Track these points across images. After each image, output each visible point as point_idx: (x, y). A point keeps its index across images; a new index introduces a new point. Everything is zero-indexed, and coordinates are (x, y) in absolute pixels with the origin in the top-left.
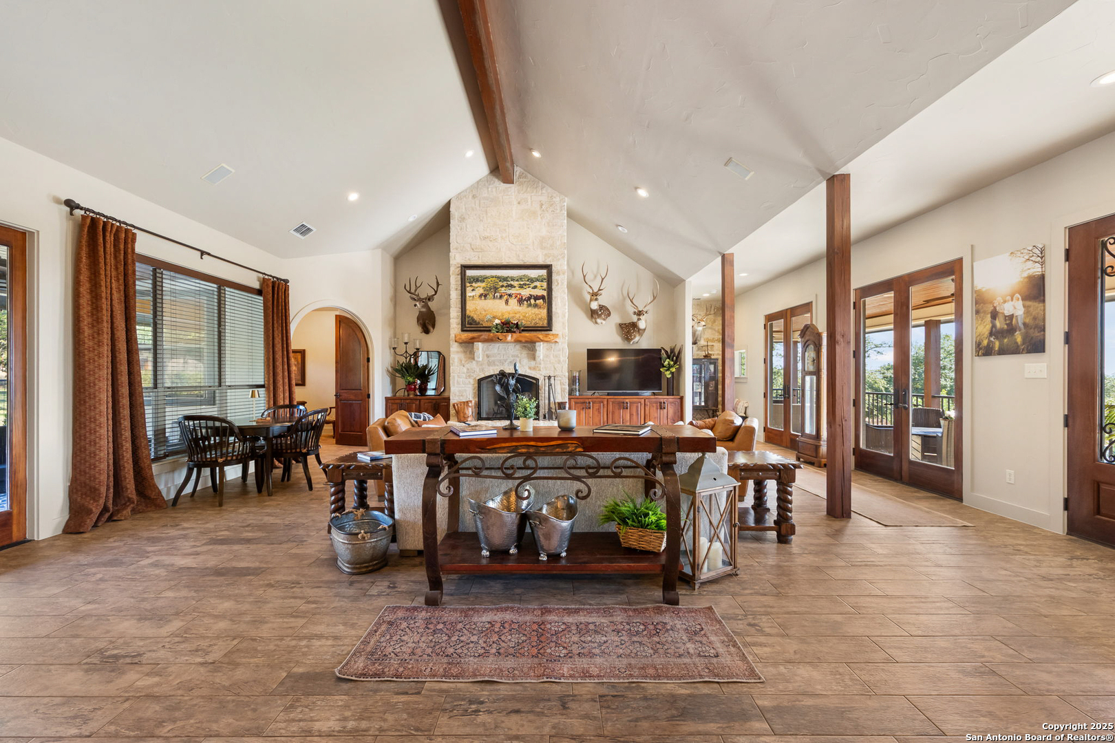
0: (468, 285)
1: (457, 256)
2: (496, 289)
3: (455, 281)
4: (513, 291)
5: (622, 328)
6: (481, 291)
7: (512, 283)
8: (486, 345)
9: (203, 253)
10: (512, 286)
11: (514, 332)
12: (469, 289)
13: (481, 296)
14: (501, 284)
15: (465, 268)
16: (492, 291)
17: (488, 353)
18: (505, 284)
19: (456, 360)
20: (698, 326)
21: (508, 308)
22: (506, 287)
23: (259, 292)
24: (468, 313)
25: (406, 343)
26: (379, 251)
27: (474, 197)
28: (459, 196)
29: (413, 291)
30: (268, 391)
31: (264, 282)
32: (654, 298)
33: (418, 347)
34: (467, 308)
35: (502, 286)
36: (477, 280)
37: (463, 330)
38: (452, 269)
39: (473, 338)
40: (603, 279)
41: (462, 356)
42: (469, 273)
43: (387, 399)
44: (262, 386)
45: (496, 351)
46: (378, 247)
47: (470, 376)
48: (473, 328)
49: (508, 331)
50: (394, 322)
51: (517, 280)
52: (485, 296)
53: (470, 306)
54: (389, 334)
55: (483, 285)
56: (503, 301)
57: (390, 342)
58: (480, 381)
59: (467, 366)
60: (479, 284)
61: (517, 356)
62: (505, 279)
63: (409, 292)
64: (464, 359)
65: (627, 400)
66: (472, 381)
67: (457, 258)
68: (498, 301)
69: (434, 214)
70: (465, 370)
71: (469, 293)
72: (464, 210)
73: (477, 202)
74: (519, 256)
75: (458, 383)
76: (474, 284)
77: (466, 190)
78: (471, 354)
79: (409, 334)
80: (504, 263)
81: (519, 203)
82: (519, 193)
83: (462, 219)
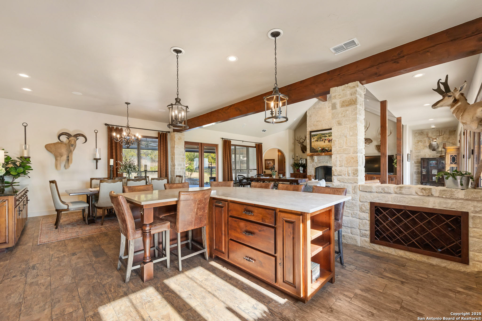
0: (312, 137)
1: (309, 128)
2: (321, 138)
3: (308, 137)
4: (326, 138)
5: (377, 147)
6: (316, 139)
7: (326, 135)
8: (318, 157)
9: (243, 141)
10: (326, 136)
11: (325, 152)
12: (312, 139)
13: (316, 141)
14: (322, 136)
15: (311, 132)
16: (320, 139)
17: (319, 159)
18: (324, 136)
19: (309, 162)
20: (433, 142)
21: (325, 144)
22: (324, 137)
23: (255, 147)
24: (312, 146)
25: (297, 157)
26: (288, 130)
27: (314, 108)
28: (309, 109)
29: (299, 140)
30: (257, 170)
31: (256, 145)
32: (391, 133)
33: (301, 158)
34: (312, 145)
35: (323, 137)
36: (315, 135)
37: (310, 152)
38: (307, 133)
39: (312, 155)
40: (368, 128)
41: (310, 160)
42: (312, 133)
43: (291, 173)
44: (256, 169)
45: (321, 158)
46: (287, 129)
47: (313, 167)
48: (314, 151)
49: (323, 152)
50: (294, 150)
51: (328, 134)
52: (317, 140)
53: (313, 144)
54: (292, 154)
55: (317, 137)
56: (323, 142)
57: (292, 157)
58: (316, 168)
59: (312, 163)
60: (315, 137)
61: (329, 160)
62: (324, 134)
63: (298, 141)
64: (311, 161)
65: (375, 176)
66: (314, 168)
67: (309, 129)
68: (321, 142)
69: (302, 116)
70: (312, 165)
71: (312, 140)
72: (311, 113)
73: (315, 110)
74: (329, 126)
75: (309, 169)
76: (314, 137)
77: (311, 107)
78: (313, 160)
79: (298, 154)
80: (324, 129)
81: (329, 107)
82: (329, 104)
83: (310, 116)
